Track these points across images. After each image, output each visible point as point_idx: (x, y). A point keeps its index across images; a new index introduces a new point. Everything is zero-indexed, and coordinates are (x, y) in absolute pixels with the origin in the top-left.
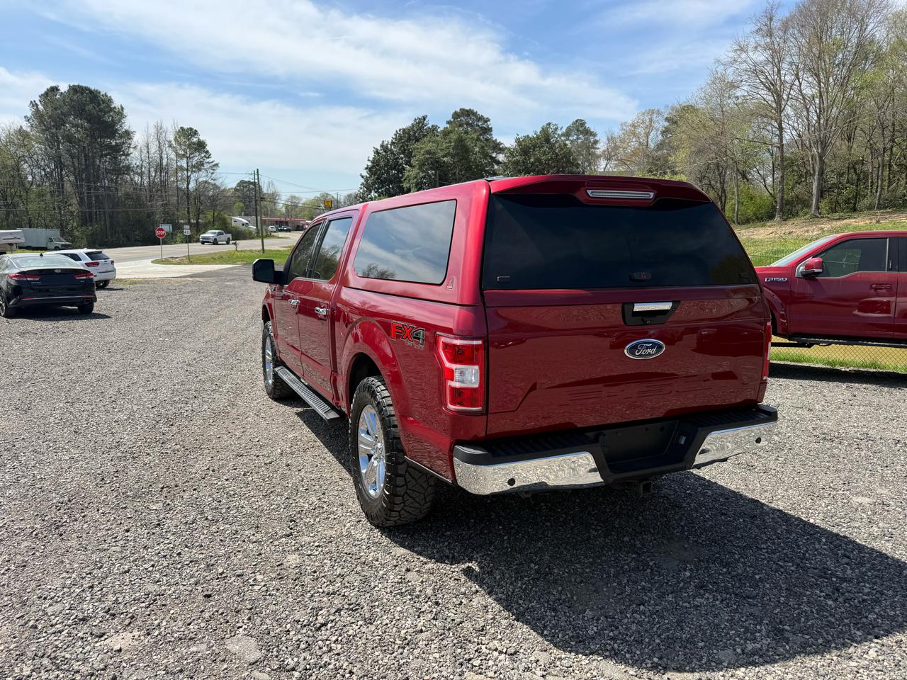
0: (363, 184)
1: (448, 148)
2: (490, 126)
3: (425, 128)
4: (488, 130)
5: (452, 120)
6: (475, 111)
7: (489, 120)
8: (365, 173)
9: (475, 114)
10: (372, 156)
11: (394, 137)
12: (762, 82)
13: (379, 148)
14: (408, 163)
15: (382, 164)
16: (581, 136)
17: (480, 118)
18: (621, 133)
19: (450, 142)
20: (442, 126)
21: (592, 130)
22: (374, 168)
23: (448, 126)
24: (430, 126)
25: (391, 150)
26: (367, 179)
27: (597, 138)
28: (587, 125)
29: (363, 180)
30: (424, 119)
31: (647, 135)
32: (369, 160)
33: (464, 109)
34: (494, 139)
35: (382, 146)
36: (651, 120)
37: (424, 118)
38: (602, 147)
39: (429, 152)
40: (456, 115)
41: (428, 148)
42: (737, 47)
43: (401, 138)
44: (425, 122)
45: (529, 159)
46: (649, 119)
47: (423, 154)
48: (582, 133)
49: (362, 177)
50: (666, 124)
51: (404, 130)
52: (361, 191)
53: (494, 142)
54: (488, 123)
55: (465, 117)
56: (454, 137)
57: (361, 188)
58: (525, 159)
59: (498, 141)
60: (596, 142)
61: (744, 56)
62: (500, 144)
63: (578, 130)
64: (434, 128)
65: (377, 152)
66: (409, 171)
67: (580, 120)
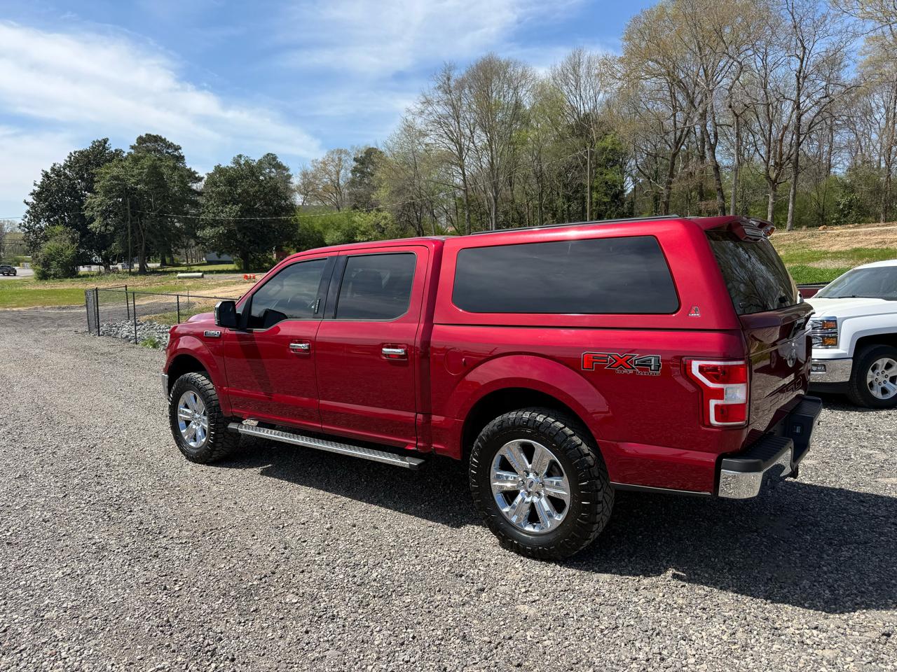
0: (28, 212)
1: (140, 174)
2: (182, 155)
3: (107, 152)
4: (181, 158)
5: (137, 145)
6: (163, 138)
7: (180, 148)
8: (30, 199)
9: (163, 141)
10: (39, 180)
11: (68, 159)
12: (446, 133)
13: (49, 171)
14: (90, 189)
15: (54, 188)
16: (273, 170)
17: (170, 146)
18: (313, 169)
19: (142, 168)
20: (127, 150)
21: (284, 164)
22: (43, 193)
23: (133, 151)
24: (113, 149)
25: (65, 174)
26: (33, 206)
27: (290, 173)
28: (279, 160)
29: (28, 208)
30: (105, 143)
31: (338, 173)
32: (35, 185)
33: (150, 135)
34: (188, 167)
35: (53, 169)
36: (340, 159)
37: (105, 141)
38: (296, 181)
39: (116, 178)
40: (141, 140)
41: (115, 174)
42: (424, 100)
43: (77, 161)
44: (107, 145)
45: (236, 191)
46: (339, 158)
47: (109, 181)
48: (274, 167)
49: (27, 203)
50: (355, 164)
51: (81, 152)
52: (26, 220)
53: (189, 170)
54: (180, 151)
55: (151, 143)
56: (146, 163)
57: (26, 217)
58: (231, 189)
59: (193, 170)
60: (289, 177)
61: (430, 109)
62: (195, 173)
63: (270, 164)
64: (118, 153)
65: (46, 175)
66: (91, 198)
67: (271, 154)
